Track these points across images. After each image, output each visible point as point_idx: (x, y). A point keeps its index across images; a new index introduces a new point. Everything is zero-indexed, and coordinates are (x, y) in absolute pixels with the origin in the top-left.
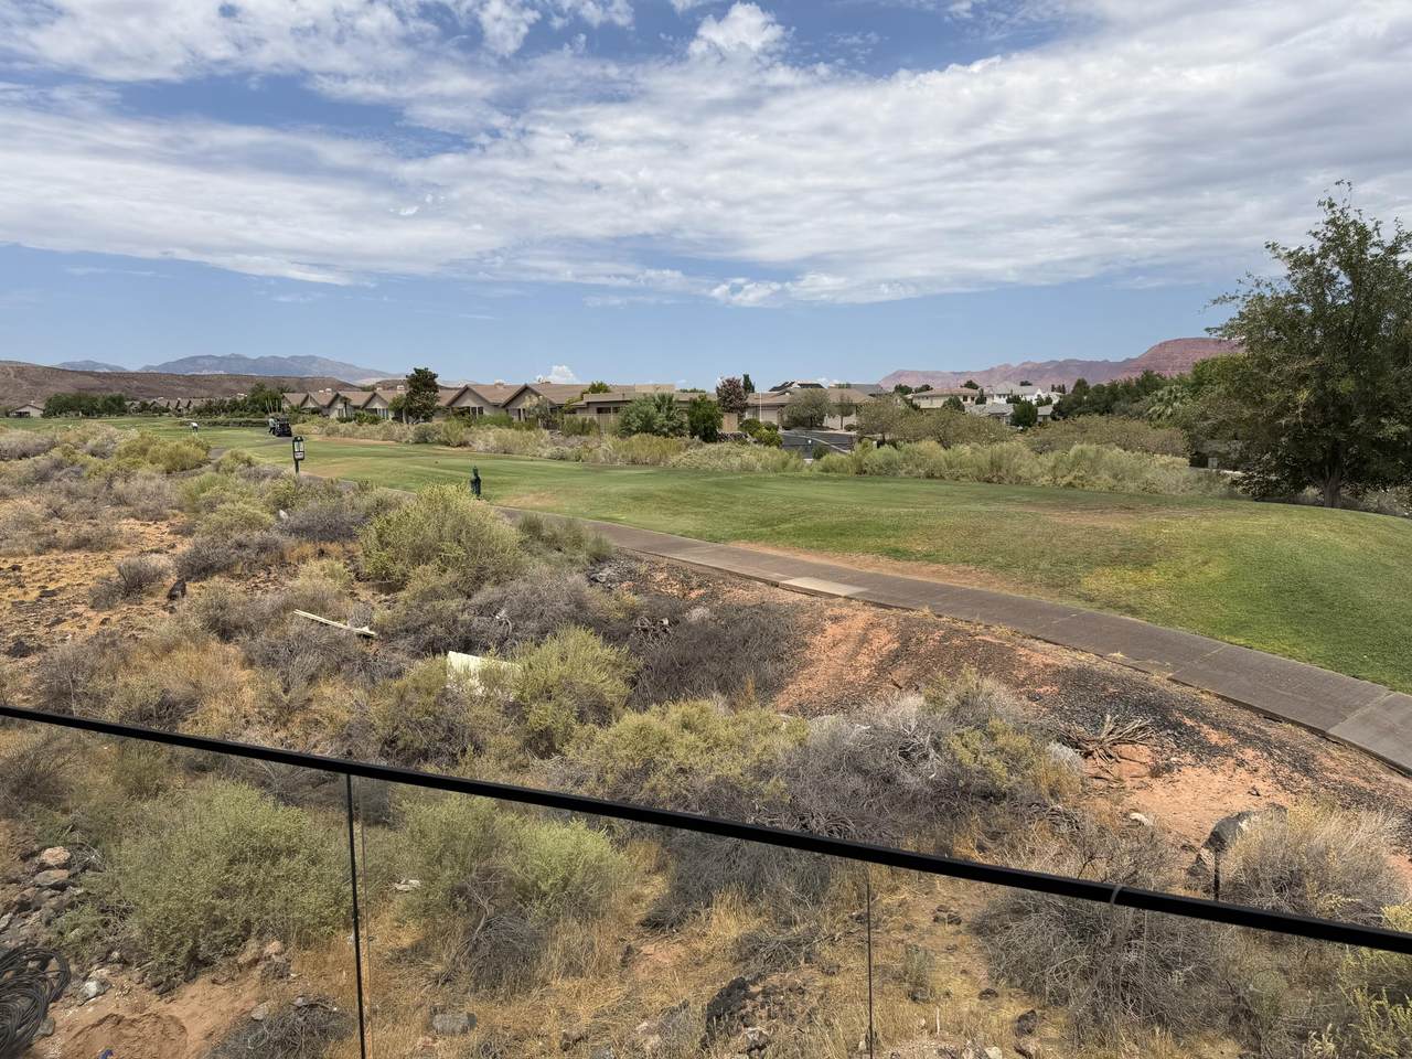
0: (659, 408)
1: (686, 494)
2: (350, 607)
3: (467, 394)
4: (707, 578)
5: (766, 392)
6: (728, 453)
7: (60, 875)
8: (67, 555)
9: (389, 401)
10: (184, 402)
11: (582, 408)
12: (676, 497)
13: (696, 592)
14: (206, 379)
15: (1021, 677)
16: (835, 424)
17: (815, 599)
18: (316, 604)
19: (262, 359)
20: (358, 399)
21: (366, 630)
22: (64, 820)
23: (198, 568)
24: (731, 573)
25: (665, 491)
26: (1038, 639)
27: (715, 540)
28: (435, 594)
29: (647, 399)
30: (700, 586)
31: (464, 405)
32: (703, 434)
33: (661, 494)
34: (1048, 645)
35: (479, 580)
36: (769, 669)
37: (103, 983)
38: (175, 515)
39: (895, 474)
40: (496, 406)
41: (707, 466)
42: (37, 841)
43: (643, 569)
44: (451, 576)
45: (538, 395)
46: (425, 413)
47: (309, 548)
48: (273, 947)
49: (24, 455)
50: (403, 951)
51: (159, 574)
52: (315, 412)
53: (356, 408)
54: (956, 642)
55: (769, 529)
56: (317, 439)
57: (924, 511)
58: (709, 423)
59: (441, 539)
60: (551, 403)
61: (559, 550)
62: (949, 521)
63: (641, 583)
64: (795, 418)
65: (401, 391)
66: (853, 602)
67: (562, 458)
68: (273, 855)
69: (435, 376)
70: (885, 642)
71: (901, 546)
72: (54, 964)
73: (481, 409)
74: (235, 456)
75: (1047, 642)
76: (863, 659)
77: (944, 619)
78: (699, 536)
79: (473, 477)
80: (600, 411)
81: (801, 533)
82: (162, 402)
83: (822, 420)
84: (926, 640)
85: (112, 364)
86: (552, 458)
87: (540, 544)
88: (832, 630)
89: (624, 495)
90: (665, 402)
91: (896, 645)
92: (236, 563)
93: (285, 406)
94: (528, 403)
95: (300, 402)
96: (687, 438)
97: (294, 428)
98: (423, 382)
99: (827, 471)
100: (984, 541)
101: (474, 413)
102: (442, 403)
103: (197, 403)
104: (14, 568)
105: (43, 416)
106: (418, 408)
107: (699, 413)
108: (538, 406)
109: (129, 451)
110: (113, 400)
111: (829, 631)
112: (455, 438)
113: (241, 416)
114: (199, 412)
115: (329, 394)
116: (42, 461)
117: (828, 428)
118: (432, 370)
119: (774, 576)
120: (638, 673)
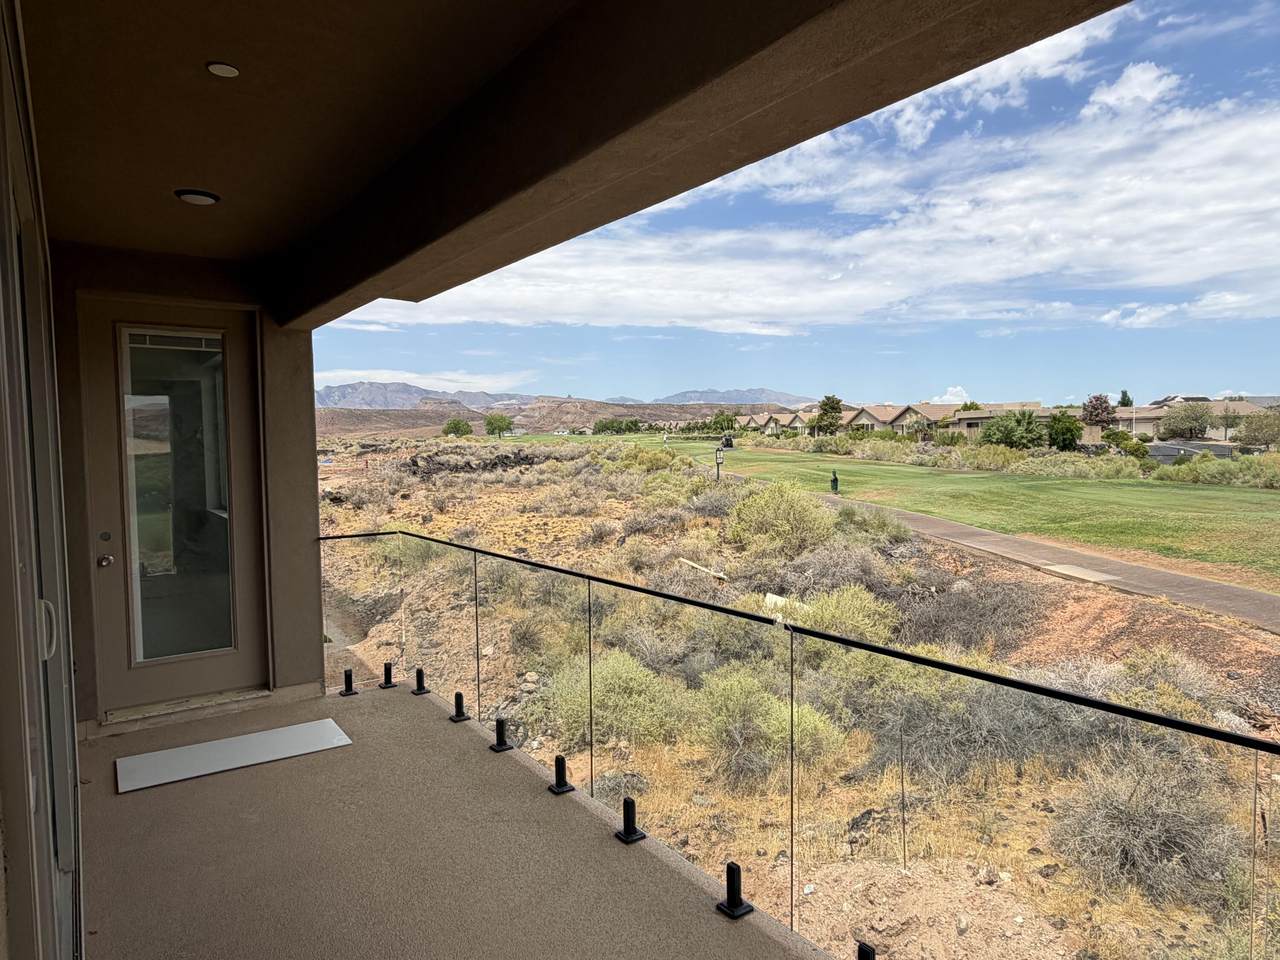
0: (1019, 422)
1: (999, 495)
2: (715, 559)
3: (863, 414)
4: (980, 561)
5: (1147, 406)
6: (1065, 461)
7: (531, 686)
8: (573, 518)
9: (806, 421)
10: (674, 424)
11: (954, 424)
12: (987, 496)
13: (968, 570)
14: (692, 407)
15: (1228, 659)
16: (1218, 436)
17: (1068, 582)
18: (694, 556)
19: (728, 392)
20: (785, 419)
21: (721, 575)
22: (539, 659)
23: (636, 529)
24: (1003, 557)
25: (980, 492)
26: (1264, 630)
27: (1005, 531)
28: (763, 554)
29: (1009, 415)
30: (972, 565)
31: (861, 422)
32: (1061, 444)
33: (975, 493)
34: (1273, 636)
35: (801, 547)
36: (1008, 633)
37: (541, 743)
38: (638, 498)
39: (1229, 483)
40: (884, 423)
41: (1042, 472)
42: (525, 668)
43: (930, 549)
44: (779, 543)
45: (916, 413)
46: (831, 429)
47: (700, 521)
48: (623, 743)
49: (572, 459)
50: (693, 762)
51: (612, 532)
52: (755, 429)
53: (784, 426)
54: (1179, 625)
55: (1057, 525)
56: (748, 449)
57: (1212, 516)
58: (1069, 435)
59: (776, 518)
60: (928, 419)
61: (867, 531)
62: (1233, 525)
63: (925, 559)
64: (1172, 430)
65: (816, 413)
66: (1101, 587)
67: (921, 465)
68: (628, 691)
69: (840, 401)
70: (1116, 620)
71: (1175, 545)
72: (521, 729)
73: (873, 425)
74: (682, 460)
75: (1273, 633)
76: (1093, 632)
77: (1179, 606)
78: (993, 528)
79: (833, 477)
80: (970, 425)
81: (1086, 529)
82: (661, 424)
83: (1203, 431)
84: (1152, 622)
85: (636, 398)
86: (913, 464)
87: (852, 526)
88: (1073, 607)
89: (945, 494)
90: (1026, 418)
91: (1125, 624)
92: (656, 528)
93: (737, 426)
94: (909, 419)
95: (746, 423)
96: (1045, 449)
97: (735, 442)
98: (831, 406)
99: (1162, 479)
100: (1261, 545)
101: (867, 429)
102: (844, 422)
103: (682, 424)
104: (545, 524)
105: (593, 434)
106: (826, 425)
107: (1059, 426)
108: (917, 422)
109: (628, 457)
110: (632, 423)
111: (1070, 609)
112: (842, 447)
113: (708, 433)
114: (682, 430)
115: (766, 416)
116: (580, 462)
117: (1210, 439)
118: (838, 397)
119: (1038, 562)
120: (902, 624)
